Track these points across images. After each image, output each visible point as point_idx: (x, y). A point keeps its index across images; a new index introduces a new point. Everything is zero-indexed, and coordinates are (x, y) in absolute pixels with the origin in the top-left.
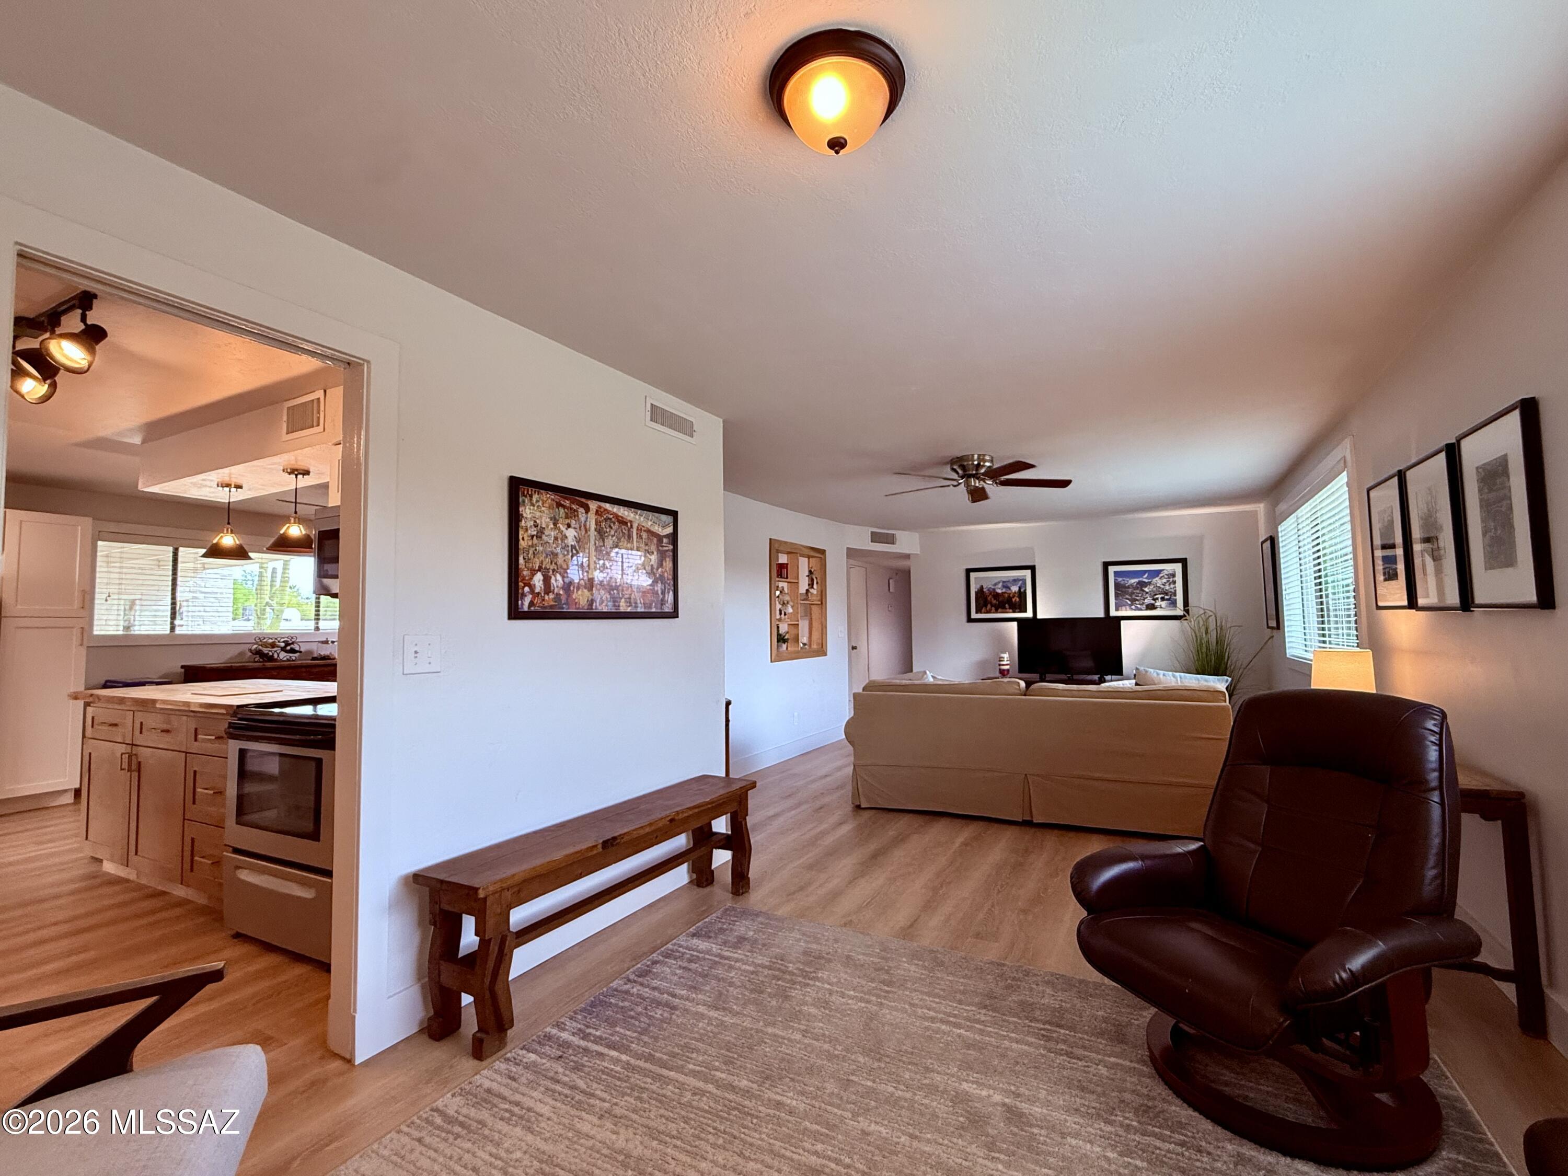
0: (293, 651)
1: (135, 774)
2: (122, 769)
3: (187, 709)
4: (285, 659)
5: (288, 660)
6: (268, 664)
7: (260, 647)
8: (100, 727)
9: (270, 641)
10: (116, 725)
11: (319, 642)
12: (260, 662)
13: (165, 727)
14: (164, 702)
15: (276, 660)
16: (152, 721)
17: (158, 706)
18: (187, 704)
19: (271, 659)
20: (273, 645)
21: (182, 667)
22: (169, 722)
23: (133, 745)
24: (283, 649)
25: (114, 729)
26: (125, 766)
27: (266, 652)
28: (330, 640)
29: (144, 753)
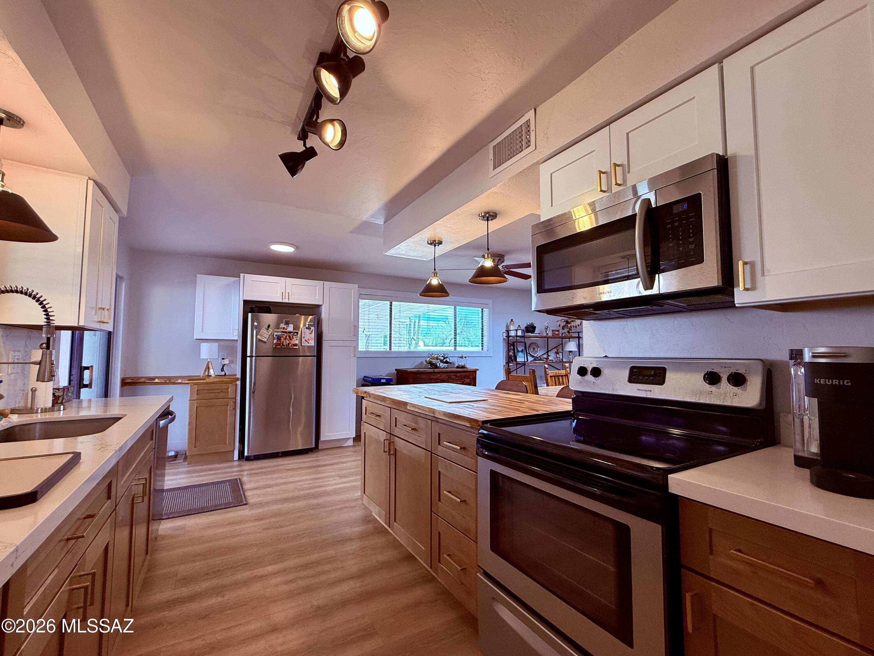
0: (447, 362)
1: (393, 458)
2: (384, 452)
3: (432, 415)
4: (442, 367)
5: (444, 368)
6: (436, 370)
7: (431, 360)
8: (370, 415)
9: (436, 356)
10: (379, 416)
11: (458, 357)
12: (431, 369)
13: (414, 425)
14: (414, 406)
15: (438, 368)
16: (403, 418)
17: (408, 408)
18: (433, 411)
19: (436, 367)
20: (437, 359)
21: (396, 370)
22: (417, 423)
23: (390, 434)
24: (442, 361)
25: (377, 418)
26: (387, 449)
27: (434, 362)
28: (464, 356)
29: (400, 444)
